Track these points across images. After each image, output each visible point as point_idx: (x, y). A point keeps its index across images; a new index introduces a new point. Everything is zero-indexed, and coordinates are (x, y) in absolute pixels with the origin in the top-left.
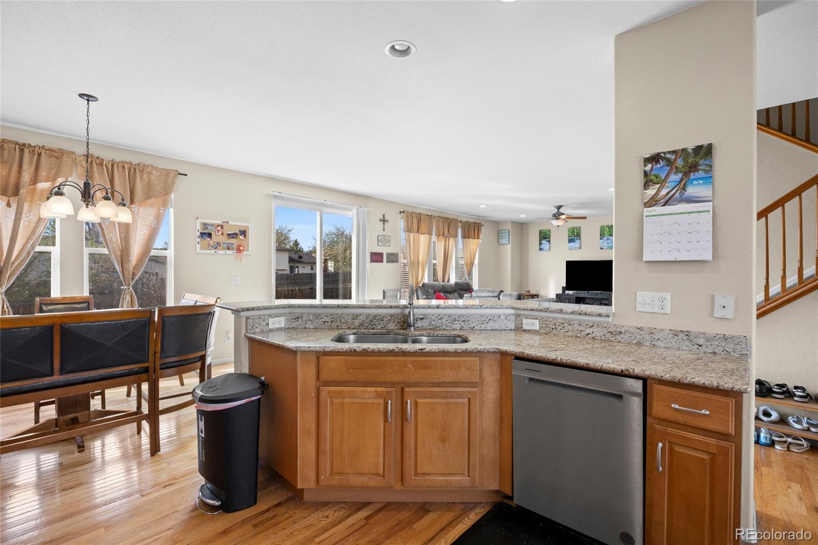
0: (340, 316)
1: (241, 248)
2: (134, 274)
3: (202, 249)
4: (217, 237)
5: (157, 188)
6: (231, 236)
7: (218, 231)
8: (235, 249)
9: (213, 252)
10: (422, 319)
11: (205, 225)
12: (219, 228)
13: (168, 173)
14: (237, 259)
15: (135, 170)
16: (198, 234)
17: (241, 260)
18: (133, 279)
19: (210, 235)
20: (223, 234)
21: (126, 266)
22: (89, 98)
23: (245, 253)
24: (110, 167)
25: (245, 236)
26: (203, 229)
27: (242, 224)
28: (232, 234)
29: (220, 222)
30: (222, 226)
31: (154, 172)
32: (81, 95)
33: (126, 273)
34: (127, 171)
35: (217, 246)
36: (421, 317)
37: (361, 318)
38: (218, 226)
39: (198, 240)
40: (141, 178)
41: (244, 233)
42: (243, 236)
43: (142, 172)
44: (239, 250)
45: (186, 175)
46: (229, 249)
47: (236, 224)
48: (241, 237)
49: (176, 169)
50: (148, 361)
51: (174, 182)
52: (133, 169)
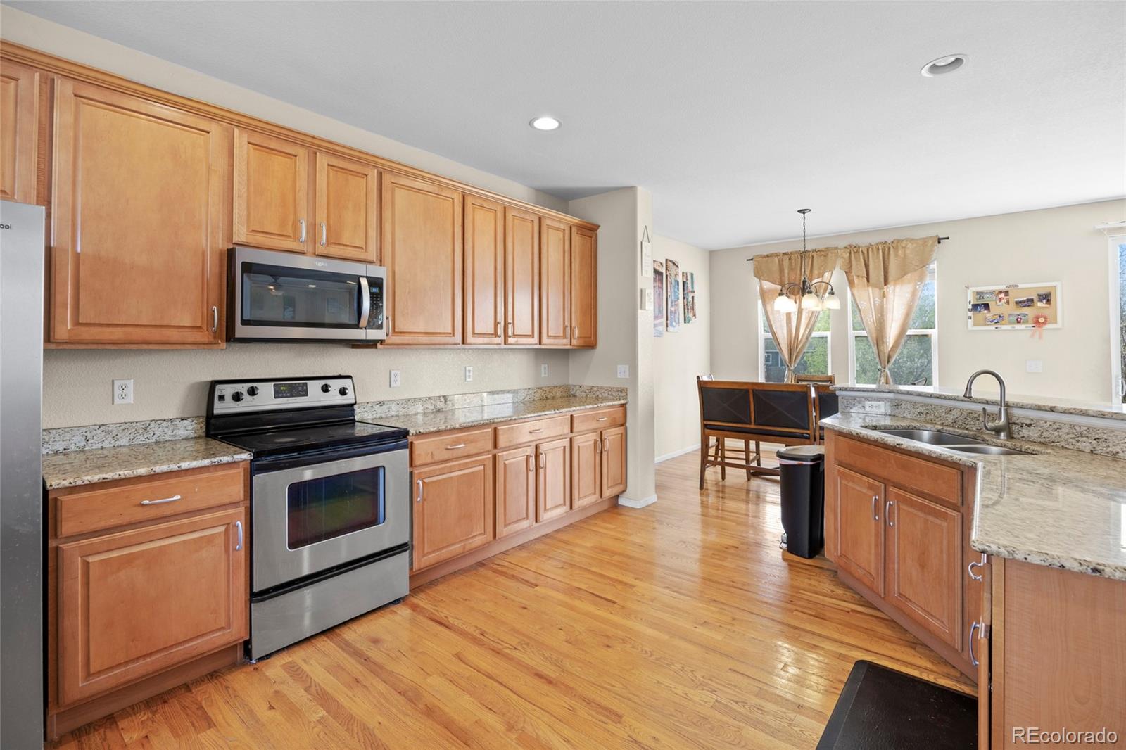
1: (1041, 320)
2: (889, 357)
3: (975, 325)
4: (997, 308)
5: (913, 262)
6: (1024, 304)
7: (1000, 299)
8: (1030, 321)
9: (993, 328)
10: (1029, 425)
11: (980, 294)
12: (1002, 295)
13: (925, 242)
14: (1032, 336)
15: (889, 248)
16: (970, 307)
17: (1040, 337)
18: (888, 362)
19: (987, 306)
20: (1008, 302)
21: (881, 348)
22: (802, 211)
23: (1048, 326)
24: (866, 252)
25: (1049, 301)
26: (977, 299)
27: (1043, 285)
28: (1024, 301)
29: (1003, 288)
30: (1007, 293)
31: (909, 245)
32: (799, 211)
33: (882, 355)
34: (881, 251)
35: (999, 319)
37: (956, 413)
38: (1001, 292)
39: (970, 314)
40: (896, 255)
41: (1046, 297)
42: (1044, 301)
43: (896, 249)
44: (1037, 323)
45: (948, 238)
46: (1018, 322)
47: (1030, 285)
48: (1039, 304)
49: (935, 235)
50: (808, 429)
51: (932, 251)
52: (886, 250)
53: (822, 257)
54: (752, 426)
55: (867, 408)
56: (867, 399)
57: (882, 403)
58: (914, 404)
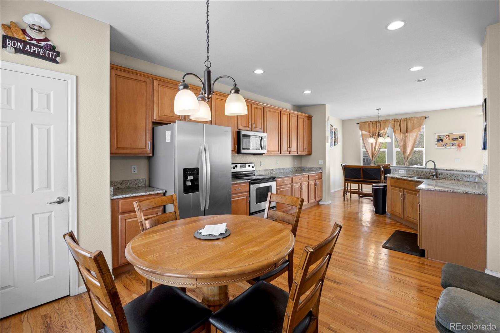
0: (418, 171)
1: (460, 145)
2: (408, 158)
3: (438, 146)
4: (446, 141)
5: (417, 125)
6: (454, 140)
7: (447, 138)
8: (456, 145)
9: (444, 147)
10: (441, 174)
11: (440, 136)
12: (447, 137)
13: (421, 118)
14: (457, 150)
15: (408, 120)
16: (436, 140)
17: (460, 151)
18: (407, 159)
19: (442, 140)
20: (449, 139)
21: (405, 154)
22: (378, 109)
23: (463, 147)
24: (400, 121)
25: (463, 139)
26: (438, 138)
27: (461, 133)
28: (455, 139)
29: (448, 134)
30: (449, 136)
31: (415, 119)
32: (377, 109)
33: (405, 157)
34: (405, 121)
35: (446, 145)
36: (441, 173)
37: (424, 172)
38: (447, 135)
39: (436, 143)
40: (411, 123)
41: (462, 137)
42: (461, 139)
43: (411, 120)
44: (459, 146)
45: (429, 117)
46: (453, 146)
47: (457, 133)
48: (460, 140)
49: (424, 115)
50: (381, 180)
51: (423, 121)
52: (407, 120)
53: (384, 123)
54: (362, 180)
55: (399, 172)
56: (399, 169)
57: (404, 171)
58: (413, 171)
